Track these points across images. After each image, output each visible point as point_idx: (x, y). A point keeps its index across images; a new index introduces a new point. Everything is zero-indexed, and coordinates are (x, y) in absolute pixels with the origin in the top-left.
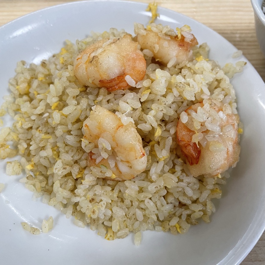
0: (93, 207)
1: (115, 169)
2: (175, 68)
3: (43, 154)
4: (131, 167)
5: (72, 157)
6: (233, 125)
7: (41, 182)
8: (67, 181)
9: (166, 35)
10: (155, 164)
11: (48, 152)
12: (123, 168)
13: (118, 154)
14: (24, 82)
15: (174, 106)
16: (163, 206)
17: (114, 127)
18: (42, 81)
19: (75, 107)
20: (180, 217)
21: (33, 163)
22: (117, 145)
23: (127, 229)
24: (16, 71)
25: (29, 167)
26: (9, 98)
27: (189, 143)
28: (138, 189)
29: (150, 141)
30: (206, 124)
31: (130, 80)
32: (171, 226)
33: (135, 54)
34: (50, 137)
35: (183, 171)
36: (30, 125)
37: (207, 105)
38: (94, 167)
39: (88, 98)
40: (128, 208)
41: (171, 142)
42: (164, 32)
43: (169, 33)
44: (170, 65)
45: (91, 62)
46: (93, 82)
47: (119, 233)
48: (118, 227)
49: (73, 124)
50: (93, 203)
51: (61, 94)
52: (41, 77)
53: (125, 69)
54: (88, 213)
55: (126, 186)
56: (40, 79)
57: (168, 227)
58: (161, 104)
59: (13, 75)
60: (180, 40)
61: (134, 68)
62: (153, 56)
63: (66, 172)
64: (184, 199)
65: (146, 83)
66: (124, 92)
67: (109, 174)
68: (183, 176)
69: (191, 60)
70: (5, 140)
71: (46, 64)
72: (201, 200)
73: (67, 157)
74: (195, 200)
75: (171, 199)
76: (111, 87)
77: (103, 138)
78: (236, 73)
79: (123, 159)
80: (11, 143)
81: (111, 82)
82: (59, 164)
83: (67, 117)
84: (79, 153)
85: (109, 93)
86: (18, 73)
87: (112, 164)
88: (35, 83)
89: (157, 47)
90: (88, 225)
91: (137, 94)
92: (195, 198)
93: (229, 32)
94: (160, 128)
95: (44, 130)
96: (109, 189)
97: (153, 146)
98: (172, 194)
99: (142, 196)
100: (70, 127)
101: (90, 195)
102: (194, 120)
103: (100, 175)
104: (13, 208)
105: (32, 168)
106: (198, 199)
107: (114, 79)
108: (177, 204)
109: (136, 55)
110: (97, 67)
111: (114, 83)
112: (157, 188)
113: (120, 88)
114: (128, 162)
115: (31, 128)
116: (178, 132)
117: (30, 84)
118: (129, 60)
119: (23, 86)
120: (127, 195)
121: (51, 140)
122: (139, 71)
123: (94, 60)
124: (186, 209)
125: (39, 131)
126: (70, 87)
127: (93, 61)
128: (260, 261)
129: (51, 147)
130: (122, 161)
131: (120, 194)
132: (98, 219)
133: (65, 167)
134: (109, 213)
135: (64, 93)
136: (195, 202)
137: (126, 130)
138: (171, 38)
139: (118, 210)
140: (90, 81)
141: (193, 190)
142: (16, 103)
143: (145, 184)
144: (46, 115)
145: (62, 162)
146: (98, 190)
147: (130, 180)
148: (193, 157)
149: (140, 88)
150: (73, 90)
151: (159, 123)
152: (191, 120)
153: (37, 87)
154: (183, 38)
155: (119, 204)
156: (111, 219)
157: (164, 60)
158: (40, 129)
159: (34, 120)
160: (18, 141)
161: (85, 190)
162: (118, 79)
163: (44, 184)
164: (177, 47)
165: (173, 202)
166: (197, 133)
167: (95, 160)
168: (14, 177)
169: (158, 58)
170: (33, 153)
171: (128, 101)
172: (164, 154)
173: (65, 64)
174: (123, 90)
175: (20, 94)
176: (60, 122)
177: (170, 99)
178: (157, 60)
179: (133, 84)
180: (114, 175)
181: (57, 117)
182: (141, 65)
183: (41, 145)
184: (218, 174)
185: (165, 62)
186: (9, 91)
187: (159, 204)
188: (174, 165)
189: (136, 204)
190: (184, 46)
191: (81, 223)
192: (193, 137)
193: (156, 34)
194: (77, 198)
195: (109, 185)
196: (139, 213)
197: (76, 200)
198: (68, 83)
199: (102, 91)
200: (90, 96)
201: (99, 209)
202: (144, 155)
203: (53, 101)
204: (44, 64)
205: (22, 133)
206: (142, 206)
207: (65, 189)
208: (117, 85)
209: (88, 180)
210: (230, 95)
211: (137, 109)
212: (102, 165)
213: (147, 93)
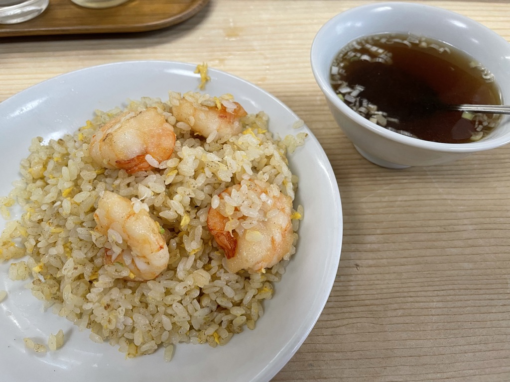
0: (109, 315)
1: (132, 267)
2: (217, 143)
3: (53, 251)
4: (148, 263)
5: (86, 254)
6: (283, 210)
7: (51, 287)
8: (78, 286)
9: (202, 105)
10: (184, 259)
11: (59, 250)
12: (141, 265)
13: (133, 248)
14: (38, 163)
15: (207, 189)
16: (196, 311)
17: (124, 216)
18: (57, 161)
19: (89, 194)
20: (220, 324)
21: (41, 264)
22: (129, 237)
23: (153, 341)
24: (30, 150)
25: (36, 269)
26: (19, 183)
27: (222, 232)
28: (164, 291)
29: (179, 231)
30: (242, 209)
31: (151, 160)
32: (208, 336)
33: (160, 129)
34: (61, 230)
35: (221, 267)
36: (39, 217)
37: (244, 187)
38: (109, 266)
39: (106, 182)
40: (153, 315)
41: (201, 231)
42: (200, 102)
43: (205, 104)
44: (208, 140)
45: (104, 140)
46: (109, 164)
47: (144, 346)
48: (141, 340)
49: (87, 213)
50: (108, 310)
51: (76, 178)
52: (57, 157)
53: (147, 147)
54: (104, 323)
55: (149, 288)
56: (55, 159)
57: (204, 337)
58: (189, 187)
59: (26, 154)
60: (221, 110)
61: (158, 146)
62: (190, 129)
63: (77, 273)
64: (222, 301)
65: (171, 163)
66: (146, 174)
67: (125, 273)
68: (220, 273)
69: (237, 134)
70: (12, 237)
71: (64, 142)
72: (245, 302)
73: (79, 255)
74: (238, 302)
75: (205, 301)
76: (130, 169)
77: (113, 229)
78: (297, 146)
79: (139, 254)
80: (19, 240)
81: (129, 163)
82: (70, 264)
83: (79, 205)
84: (94, 249)
85: (130, 175)
86: (33, 152)
87: (128, 261)
88: (51, 165)
89: (192, 120)
90: (106, 339)
91: (161, 175)
92: (237, 299)
93: (307, 94)
94: (188, 215)
95: (55, 222)
96: (130, 291)
97: (182, 238)
98: (208, 295)
99: (169, 299)
100: (82, 217)
101: (106, 300)
102: (226, 205)
103: (117, 275)
104: (15, 321)
105: (40, 270)
106: (242, 300)
107: (133, 159)
108: (214, 308)
109: (163, 130)
110: (111, 145)
111: (133, 163)
112: (185, 289)
113: (140, 169)
114: (144, 257)
115: (42, 220)
116: (210, 220)
117: (45, 166)
118: (153, 137)
119: (37, 168)
120: (150, 299)
121: (63, 235)
122: (164, 149)
123: (108, 138)
124: (227, 314)
125: (49, 223)
126: (84, 169)
127: (106, 138)
128: (325, 378)
129: (62, 243)
130: (138, 256)
131: (143, 298)
132: (117, 330)
133: (76, 267)
134: (129, 321)
135: (79, 177)
136: (239, 304)
137: (137, 219)
138: (209, 108)
139: (140, 318)
140: (105, 162)
141: (234, 290)
142: (28, 189)
143: (172, 284)
144: (58, 203)
145: (74, 261)
146: (115, 293)
147: (154, 280)
148: (228, 248)
149: (165, 169)
150: (88, 173)
151: (188, 209)
152: (224, 204)
153: (53, 170)
154: (224, 109)
155: (142, 310)
156: (133, 330)
157: (204, 134)
158: (50, 221)
159: (45, 210)
160: (26, 237)
161: (100, 294)
162: (138, 158)
163: (55, 290)
164: (217, 119)
165: (210, 305)
166: (230, 219)
167: (111, 256)
168: (18, 283)
169: (197, 132)
170: (42, 251)
171: (150, 184)
172: (193, 246)
173: (84, 142)
174: (146, 171)
175: (33, 178)
176: (71, 211)
177: (201, 181)
178: (195, 134)
179: (155, 164)
180: (132, 274)
181: (67, 206)
182: (168, 142)
183: (51, 241)
184: (262, 268)
185: (205, 135)
186: (20, 175)
187: (190, 308)
188: (210, 259)
189: (162, 309)
190: (226, 117)
191: (97, 337)
192: (227, 224)
193: (191, 104)
194: (89, 304)
195: (130, 288)
196: (166, 321)
197: (88, 307)
198: (82, 165)
199: (121, 172)
200: (108, 180)
201: (116, 317)
202: (161, 248)
203: (66, 185)
204: (61, 142)
205: (32, 227)
206: (169, 311)
207: (76, 294)
208: (136, 166)
209: (103, 281)
210: (283, 173)
211: (160, 193)
212: (117, 262)
213: (172, 174)
